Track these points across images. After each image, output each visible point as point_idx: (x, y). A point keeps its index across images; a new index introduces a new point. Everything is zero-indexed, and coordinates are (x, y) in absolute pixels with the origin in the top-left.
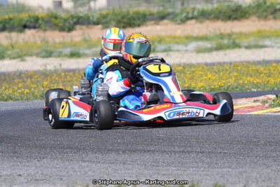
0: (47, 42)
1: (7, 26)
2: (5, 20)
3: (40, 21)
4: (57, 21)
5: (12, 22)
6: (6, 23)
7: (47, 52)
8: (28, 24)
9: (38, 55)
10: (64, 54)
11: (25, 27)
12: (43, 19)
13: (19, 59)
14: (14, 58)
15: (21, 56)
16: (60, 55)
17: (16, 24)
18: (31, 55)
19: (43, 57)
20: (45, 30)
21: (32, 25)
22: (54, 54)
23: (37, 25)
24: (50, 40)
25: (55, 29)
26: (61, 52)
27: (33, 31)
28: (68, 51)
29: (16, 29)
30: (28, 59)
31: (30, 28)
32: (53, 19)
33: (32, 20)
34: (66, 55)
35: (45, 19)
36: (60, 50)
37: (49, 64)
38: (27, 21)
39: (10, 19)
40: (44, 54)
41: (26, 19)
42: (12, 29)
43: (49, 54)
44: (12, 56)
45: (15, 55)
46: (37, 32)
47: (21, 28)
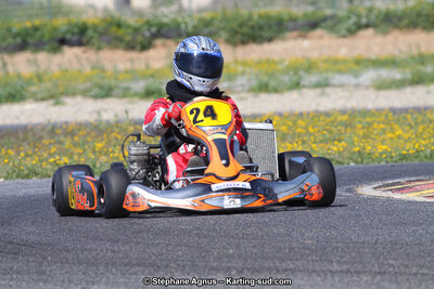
0: (103, 70)
1: (30, 40)
2: (26, 30)
3: (90, 33)
4: (120, 32)
5: (38, 34)
6: (28, 35)
7: (101, 87)
8: (68, 36)
9: (85, 93)
10: (132, 92)
11: (63, 42)
12: (95, 27)
13: (52, 101)
14: (43, 99)
15: (54, 97)
16: (126, 94)
17: (46, 38)
18: (74, 94)
19: (96, 97)
20: (99, 49)
21: (75, 38)
22: (116, 92)
23: (84, 40)
24: (108, 66)
25: (116, 47)
26: (128, 89)
27: (77, 50)
28: (140, 86)
29: (47, 47)
30: (68, 100)
31: (71, 44)
32: (114, 29)
33: (76, 30)
34: (136, 95)
35: (100, 29)
36: (125, 85)
37: (106, 110)
38: (67, 32)
39: (36, 29)
40: (96, 91)
41: (64, 28)
42: (39, 46)
43: (106, 92)
44: (40, 96)
45: (44, 95)
46: (85, 52)
47: (56, 45)
